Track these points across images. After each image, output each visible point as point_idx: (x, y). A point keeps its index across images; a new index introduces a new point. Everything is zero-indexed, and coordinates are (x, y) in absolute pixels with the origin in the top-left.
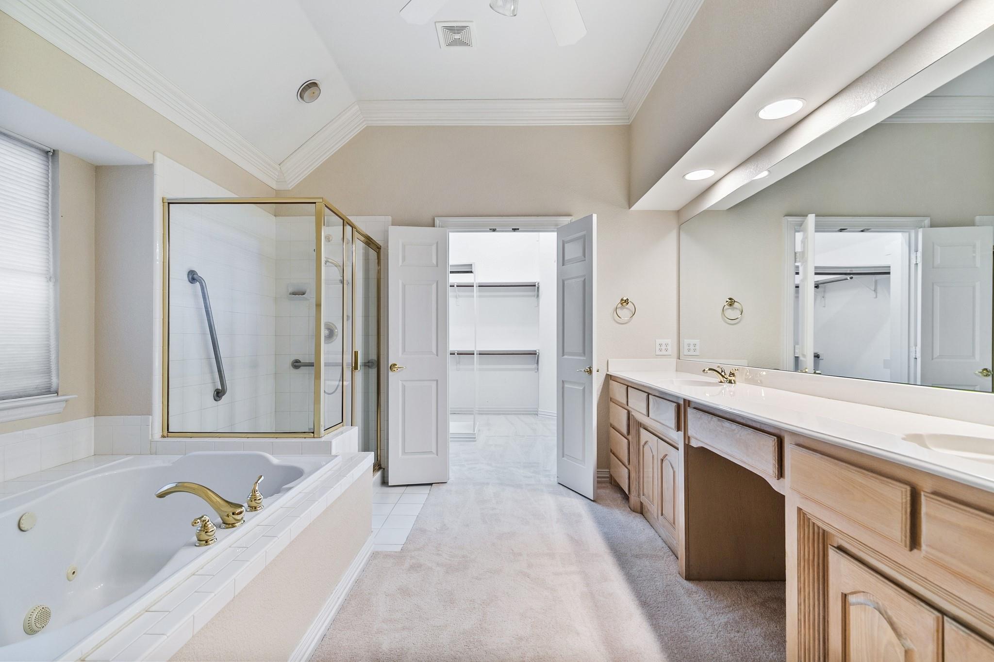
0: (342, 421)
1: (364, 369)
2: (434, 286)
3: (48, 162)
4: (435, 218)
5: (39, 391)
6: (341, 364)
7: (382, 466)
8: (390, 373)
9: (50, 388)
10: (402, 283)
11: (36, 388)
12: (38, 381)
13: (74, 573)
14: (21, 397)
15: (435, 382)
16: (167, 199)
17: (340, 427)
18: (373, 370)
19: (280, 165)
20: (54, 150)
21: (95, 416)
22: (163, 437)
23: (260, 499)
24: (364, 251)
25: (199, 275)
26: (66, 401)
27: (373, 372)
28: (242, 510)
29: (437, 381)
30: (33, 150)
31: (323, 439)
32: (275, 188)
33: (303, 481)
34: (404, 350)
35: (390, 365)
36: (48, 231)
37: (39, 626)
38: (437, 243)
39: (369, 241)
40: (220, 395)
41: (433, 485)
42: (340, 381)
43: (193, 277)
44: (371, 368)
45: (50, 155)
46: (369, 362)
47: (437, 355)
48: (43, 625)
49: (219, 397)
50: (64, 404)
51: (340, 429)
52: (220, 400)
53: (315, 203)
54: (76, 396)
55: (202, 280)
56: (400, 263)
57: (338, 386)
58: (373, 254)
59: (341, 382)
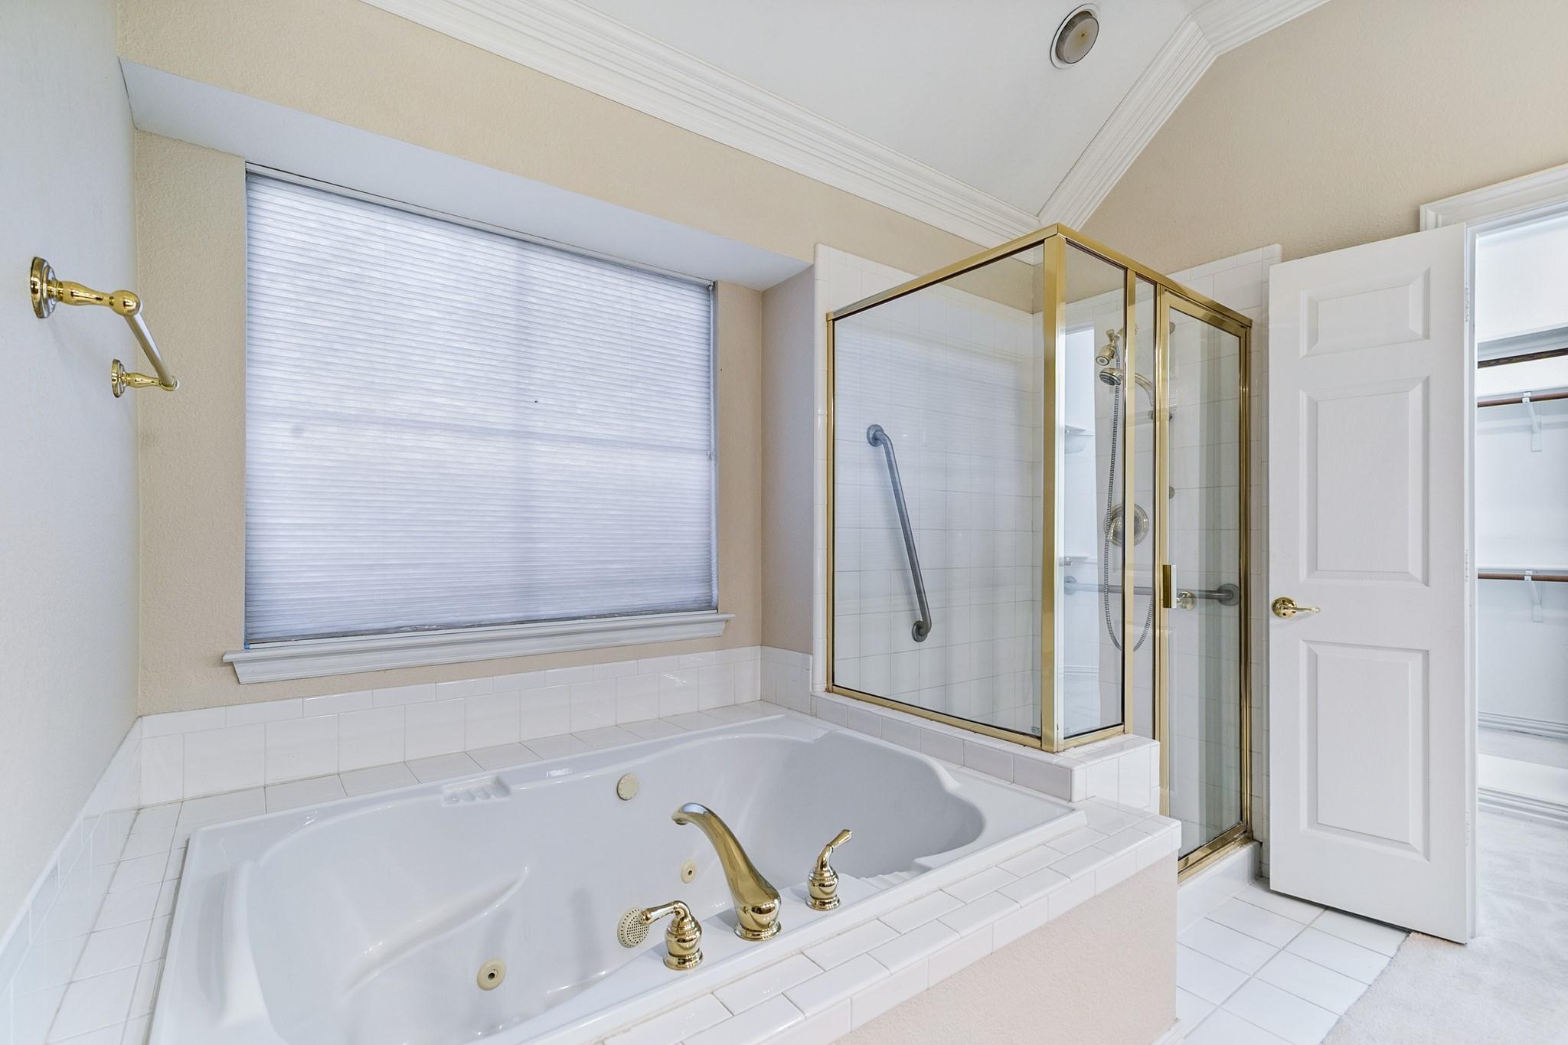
0: (1123, 720)
1: (1207, 604)
2: (1416, 395)
3: (709, 301)
4: (1422, 208)
5: (698, 605)
6: (1151, 590)
7: (1256, 835)
8: (1274, 621)
9: (710, 603)
10: (1309, 398)
11: (695, 601)
12: (693, 592)
13: (690, 872)
14: (677, 611)
15: (1419, 657)
16: (834, 313)
17: (1117, 734)
18: (1232, 607)
19: (1038, 216)
20: (714, 283)
21: (762, 645)
22: (828, 690)
23: (831, 885)
24: (1206, 340)
25: (885, 432)
26: (727, 621)
27: (1230, 614)
28: (772, 905)
29: (1426, 654)
30: (693, 288)
31: (1055, 759)
32: (1032, 262)
33: (974, 852)
34: (1314, 565)
35: (1272, 601)
36: (709, 393)
37: (631, 938)
38: (1427, 275)
39: (1220, 316)
40: (921, 631)
41: (1412, 934)
42: (1147, 625)
43: (876, 438)
44: (1224, 604)
45: (710, 289)
46: (1219, 590)
47: (1426, 583)
48: (638, 940)
49: (922, 635)
50: (723, 625)
51: (1116, 739)
52: (922, 641)
53: (1042, 242)
54: (734, 615)
55: (886, 438)
56: (1303, 349)
57: (1143, 637)
58: (1229, 342)
59: (1150, 630)
